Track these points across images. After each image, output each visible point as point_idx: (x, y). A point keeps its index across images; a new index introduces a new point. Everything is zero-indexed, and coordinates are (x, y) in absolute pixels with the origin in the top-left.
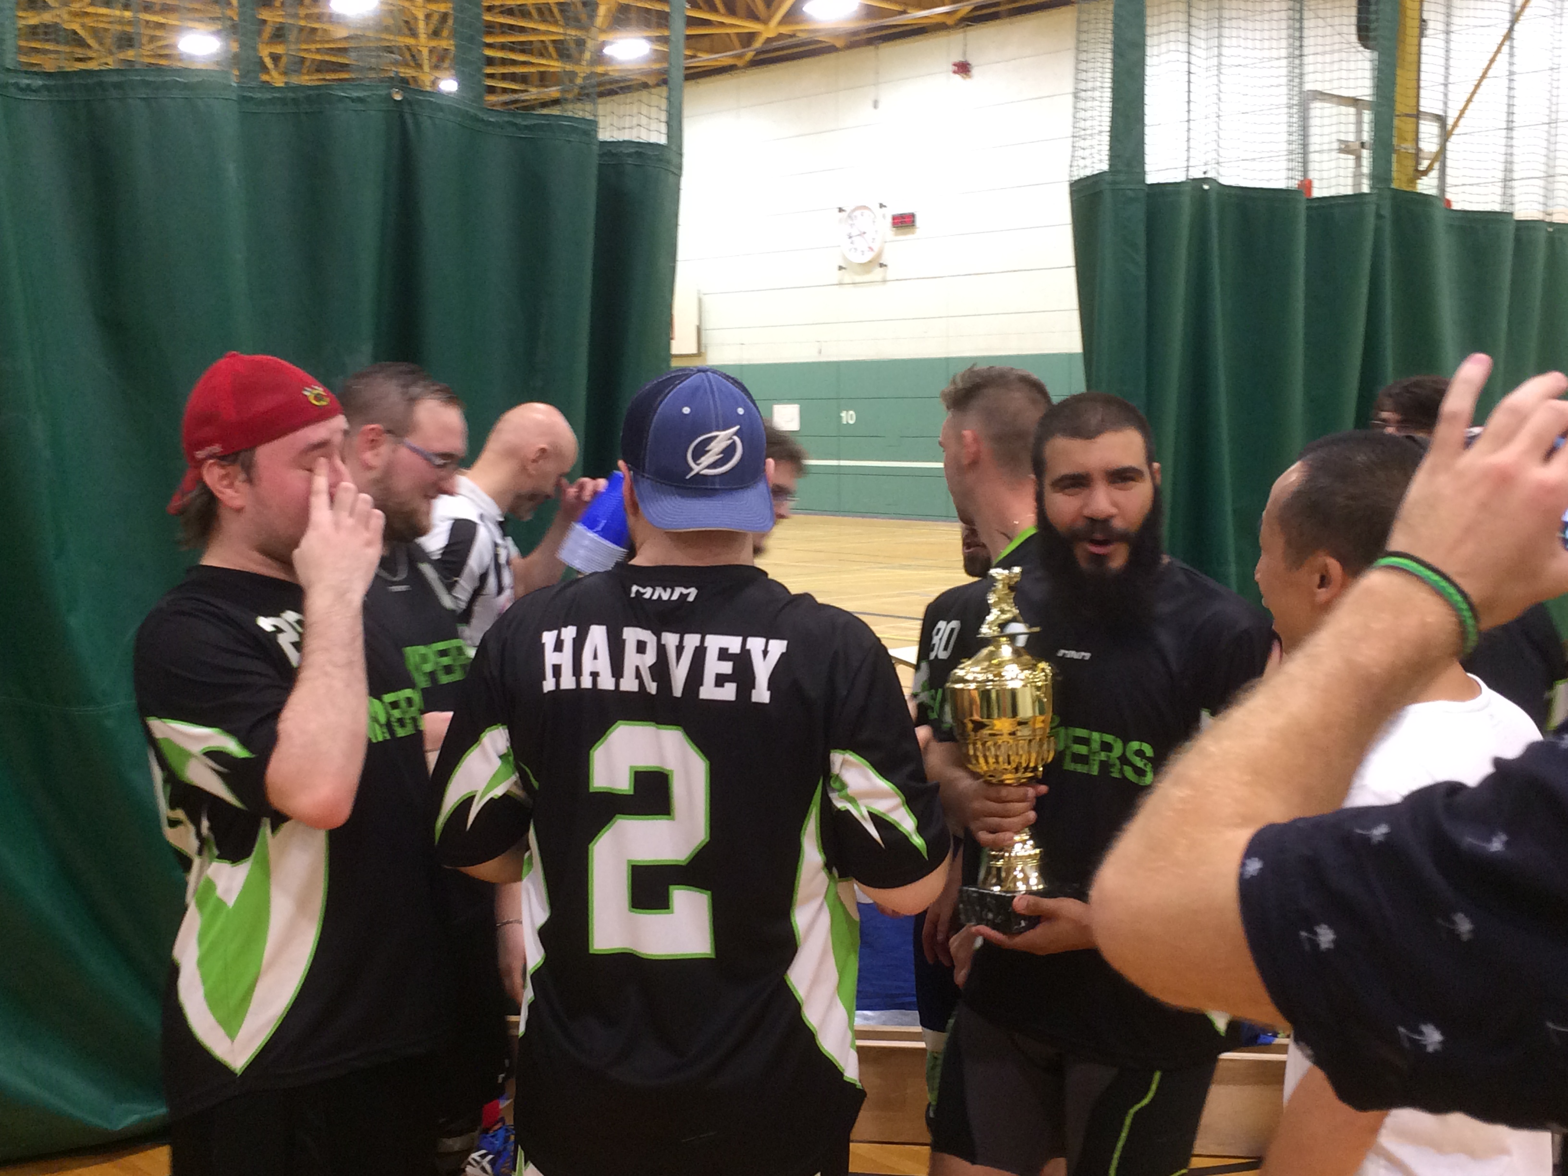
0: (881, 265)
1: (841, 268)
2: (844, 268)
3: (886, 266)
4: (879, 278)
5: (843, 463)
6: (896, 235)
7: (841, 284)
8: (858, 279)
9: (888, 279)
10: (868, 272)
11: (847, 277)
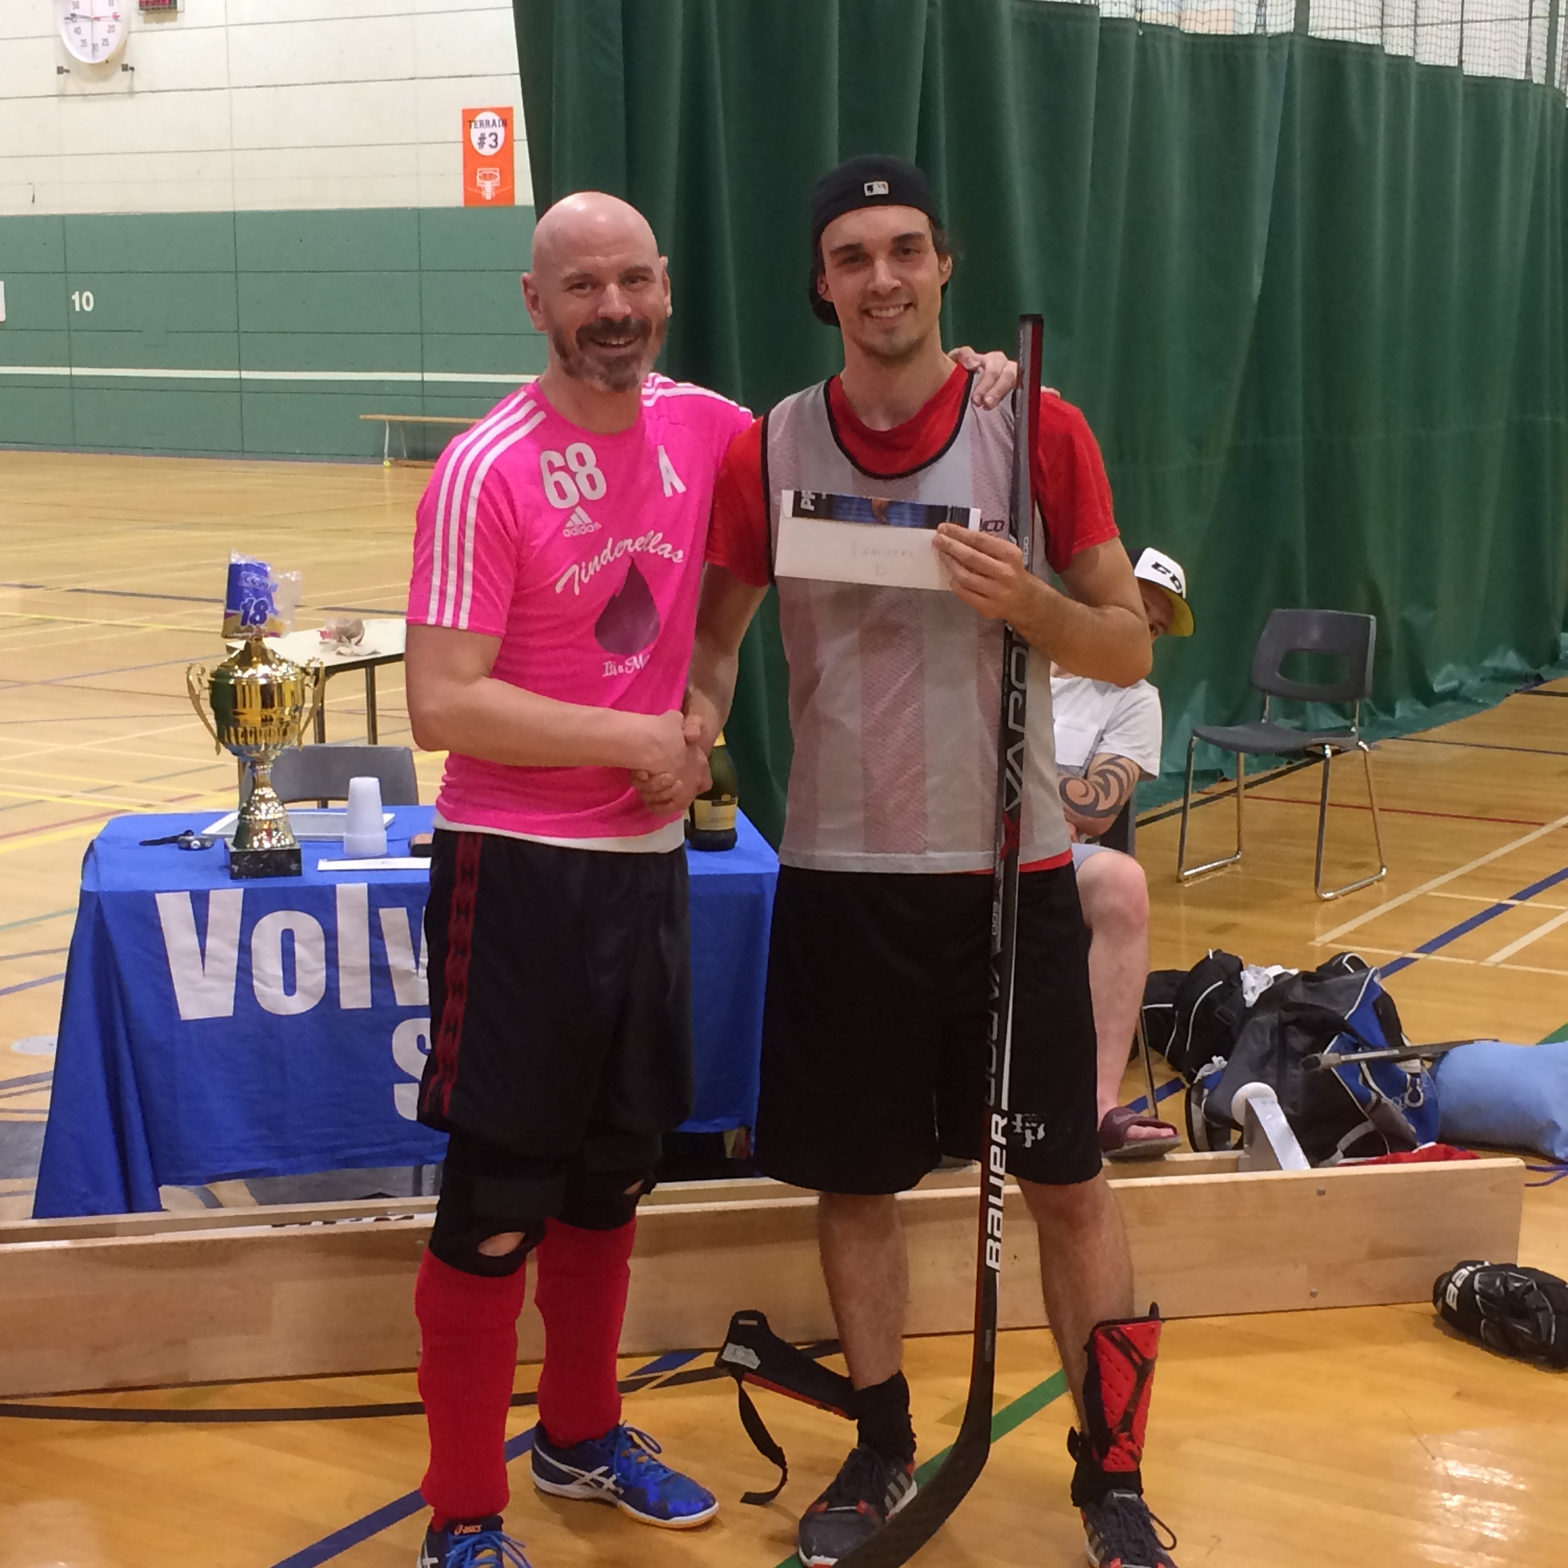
0: (125, 68)
1: (60, 70)
2: (68, 71)
3: (132, 69)
4: (123, 87)
5: (77, 371)
6: (146, 22)
7: (61, 95)
8: (90, 88)
9: (136, 90)
10: (105, 78)
11: (72, 84)
